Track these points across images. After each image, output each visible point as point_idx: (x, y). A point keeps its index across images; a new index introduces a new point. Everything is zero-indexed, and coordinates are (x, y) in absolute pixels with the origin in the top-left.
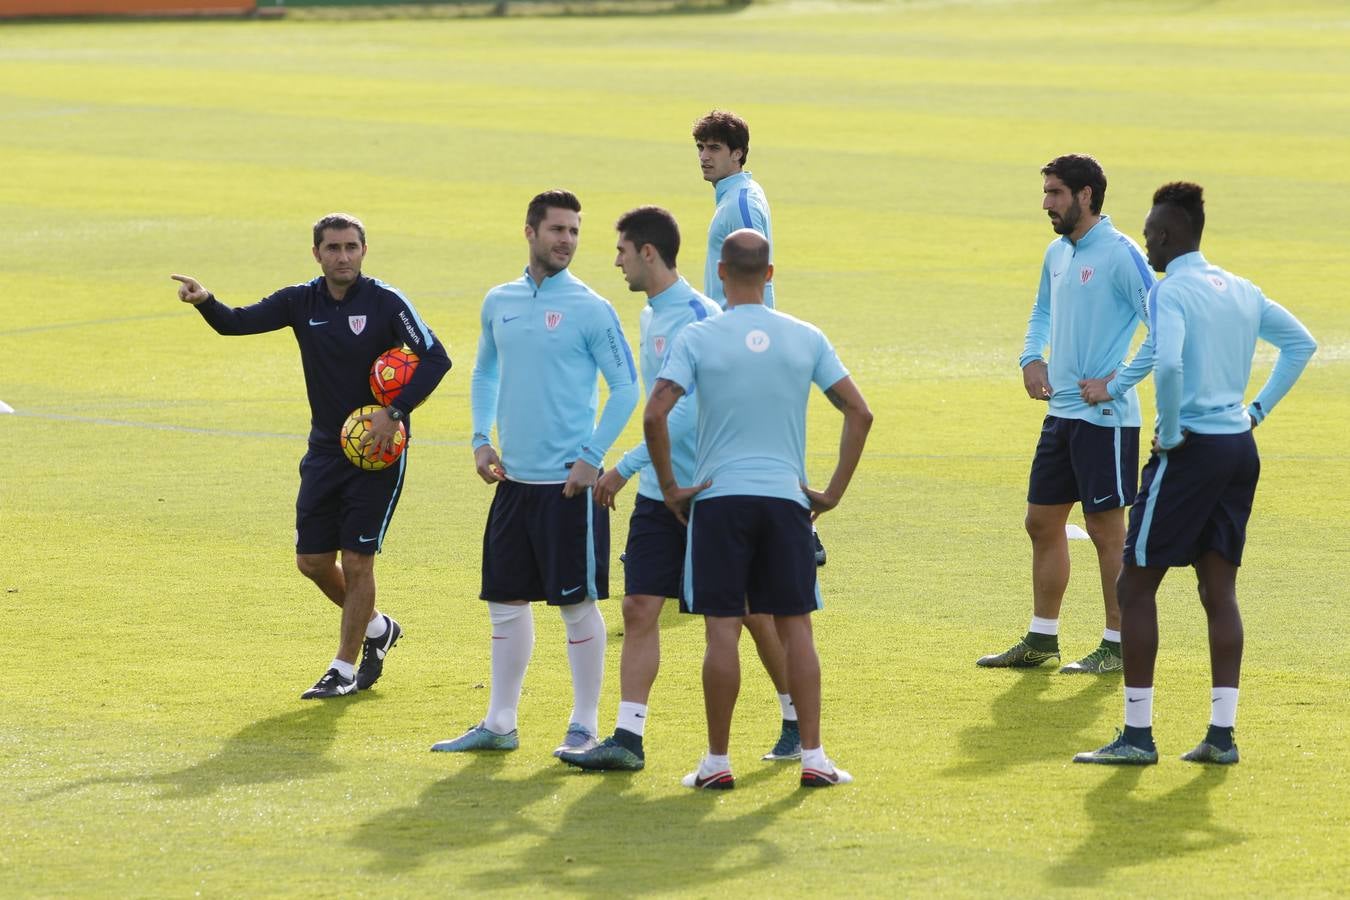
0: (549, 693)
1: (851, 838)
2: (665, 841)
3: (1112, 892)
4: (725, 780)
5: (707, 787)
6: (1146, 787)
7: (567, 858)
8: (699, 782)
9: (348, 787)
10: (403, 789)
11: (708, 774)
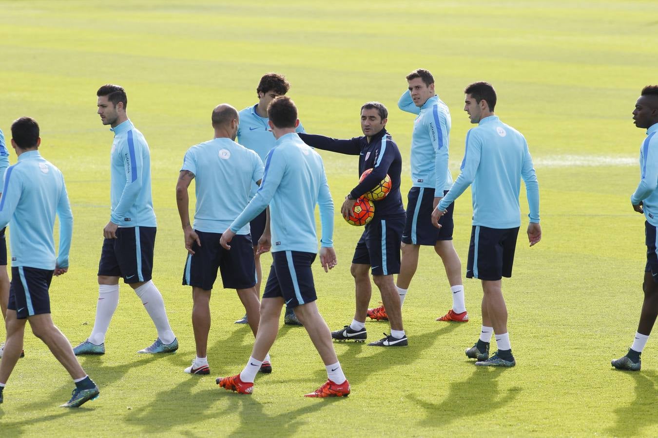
0: (119, 327)
1: (267, 398)
2: (176, 399)
3: (394, 426)
4: (205, 370)
5: (197, 373)
6: (410, 374)
7: (128, 408)
8: (193, 371)
9: (20, 373)
10: (47, 373)
11: (197, 367)
